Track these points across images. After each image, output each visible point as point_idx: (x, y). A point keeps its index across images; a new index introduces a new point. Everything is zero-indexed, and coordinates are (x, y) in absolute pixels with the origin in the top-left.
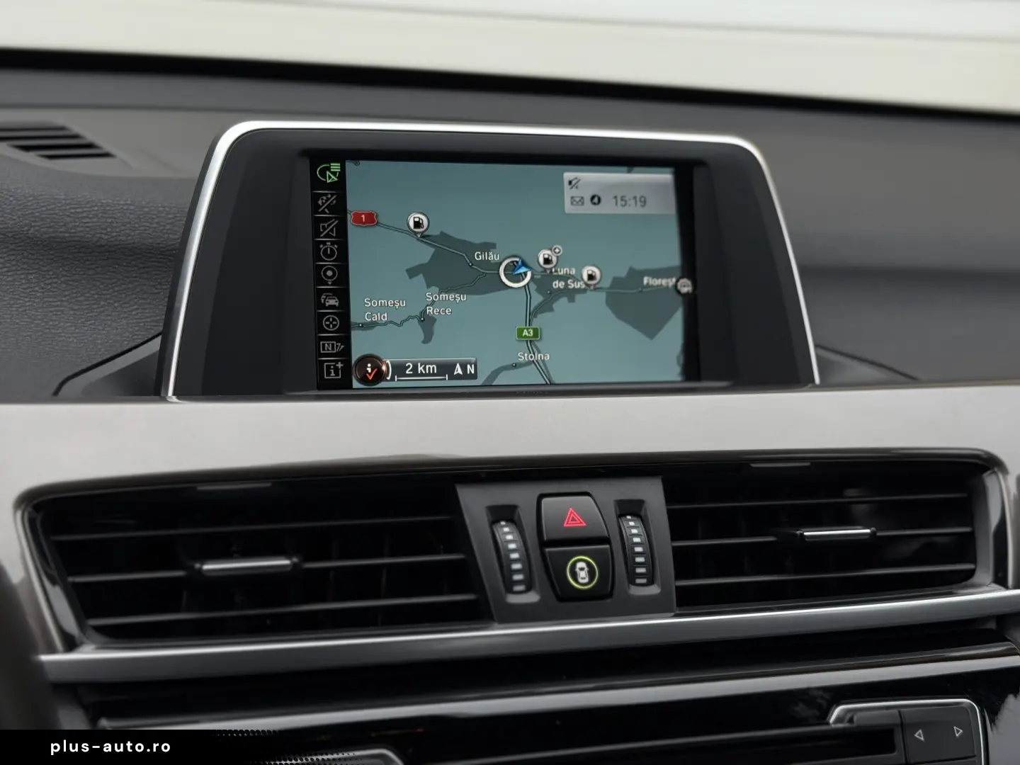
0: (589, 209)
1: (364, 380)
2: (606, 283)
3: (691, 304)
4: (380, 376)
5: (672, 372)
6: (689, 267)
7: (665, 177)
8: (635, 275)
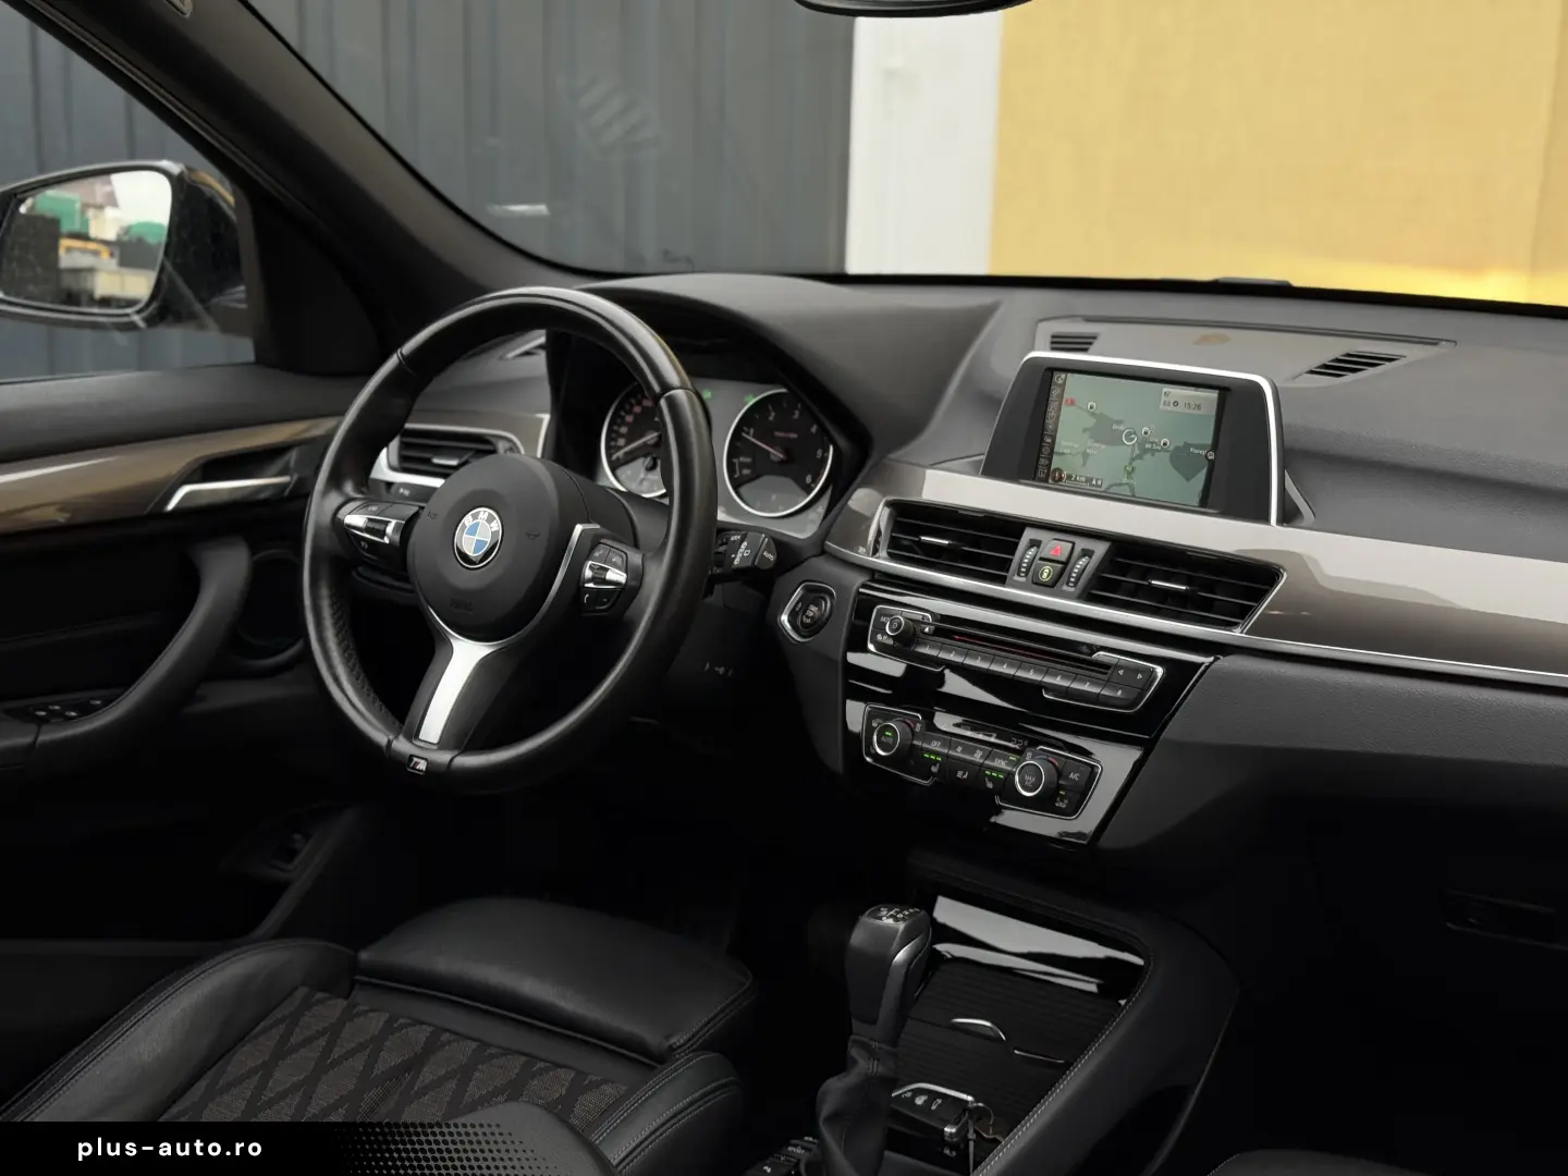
0: (1171, 408)
1: (1054, 479)
2: (1171, 448)
3: (1212, 464)
4: (1061, 479)
5: (1195, 501)
6: (1215, 447)
7: (1214, 395)
8: (1187, 446)
